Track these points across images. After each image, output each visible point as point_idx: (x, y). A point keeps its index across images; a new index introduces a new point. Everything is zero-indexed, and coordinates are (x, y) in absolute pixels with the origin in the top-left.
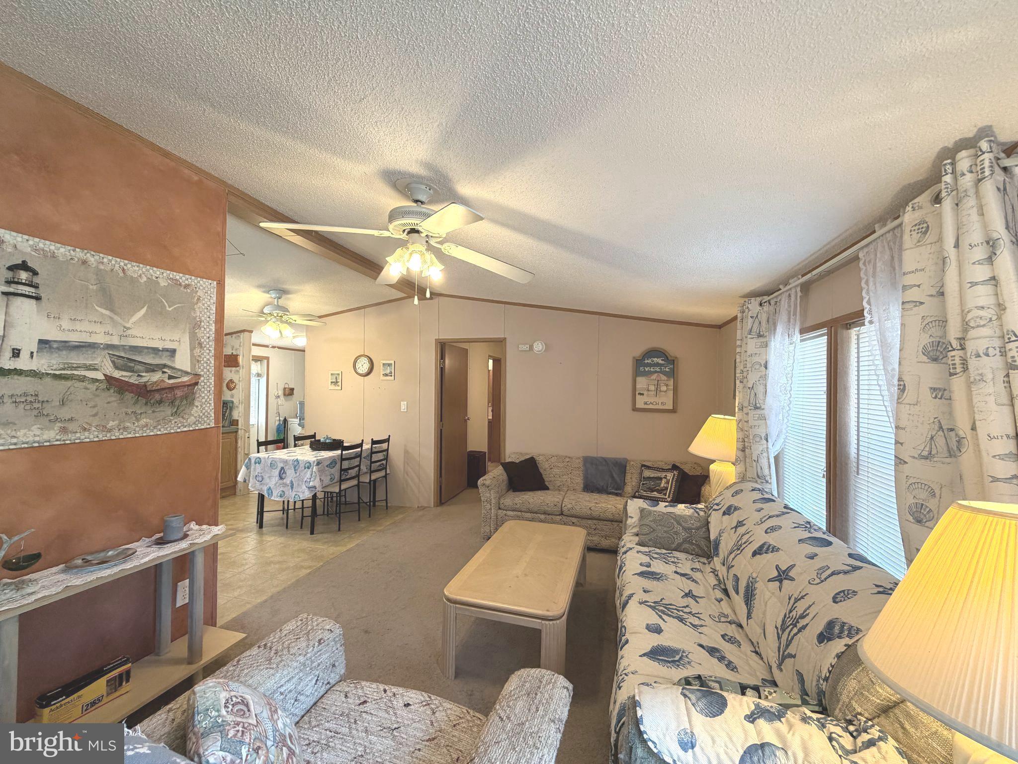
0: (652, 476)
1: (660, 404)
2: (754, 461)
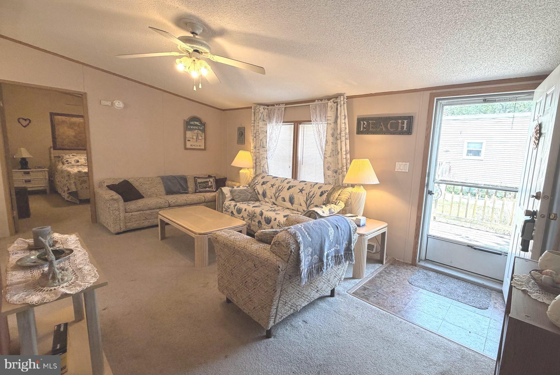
0: (203, 181)
1: (198, 146)
2: (262, 167)
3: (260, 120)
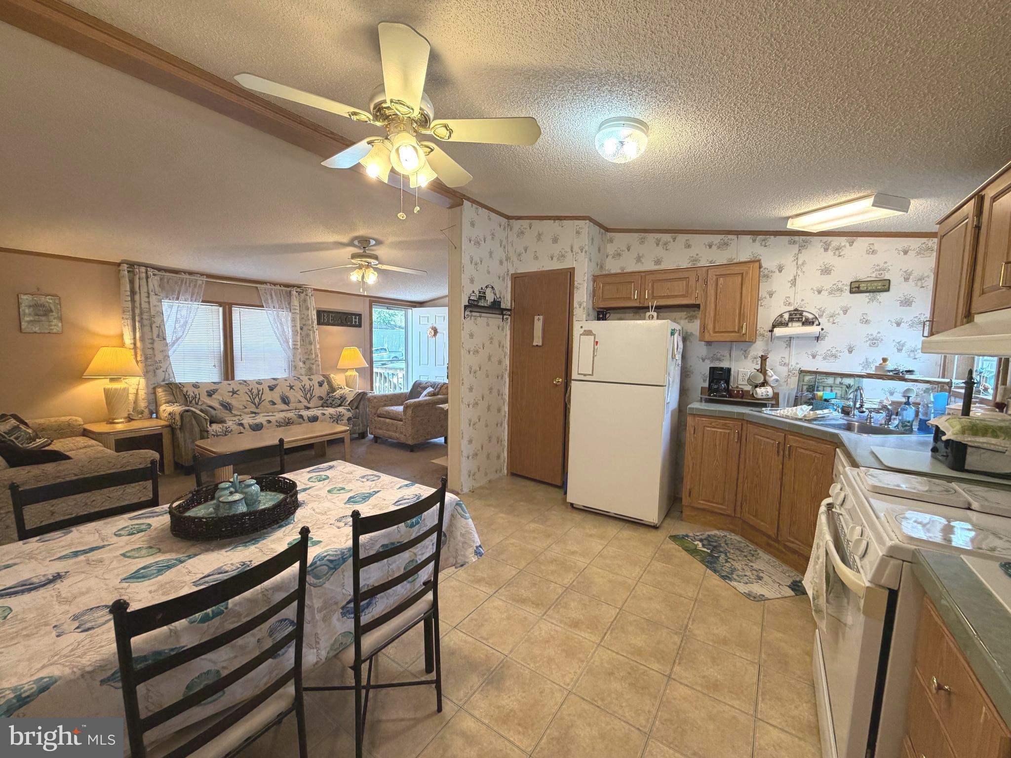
2: (163, 371)
3: (152, 293)
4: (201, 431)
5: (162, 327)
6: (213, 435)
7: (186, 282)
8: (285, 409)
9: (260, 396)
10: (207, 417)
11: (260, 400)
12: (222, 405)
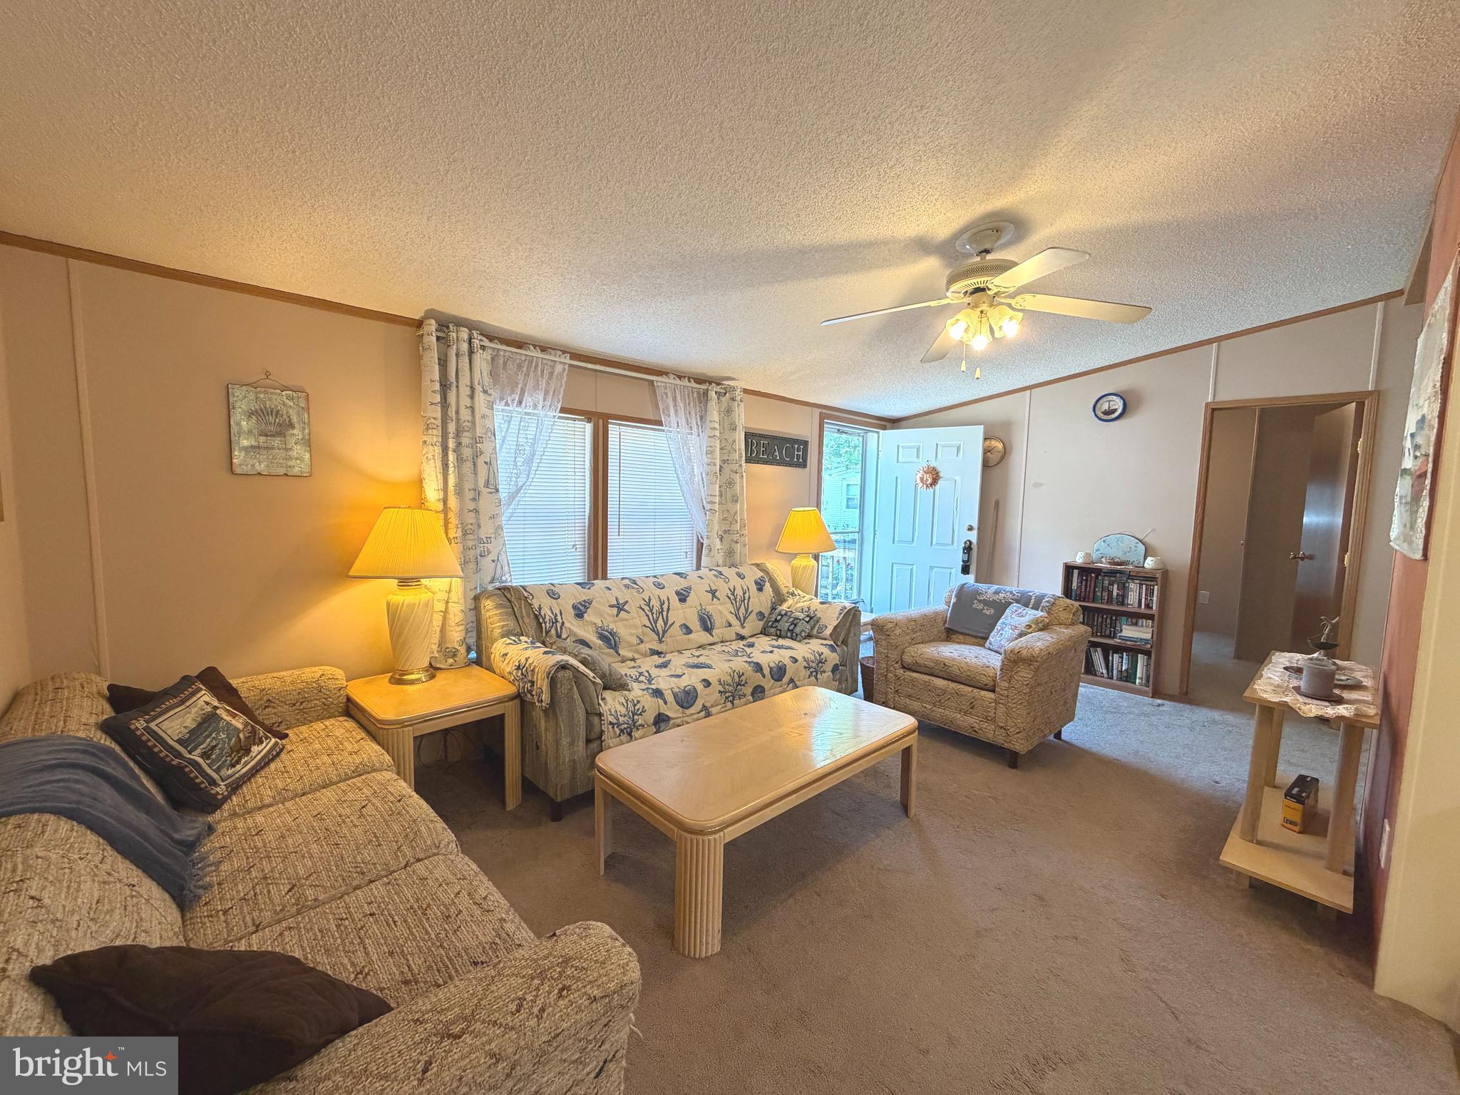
2: (493, 561)
3: (478, 389)
4: (587, 712)
5: (494, 462)
6: (611, 723)
7: (536, 367)
8: (706, 642)
9: (665, 613)
10: (598, 680)
11: (666, 624)
12: (602, 637)
